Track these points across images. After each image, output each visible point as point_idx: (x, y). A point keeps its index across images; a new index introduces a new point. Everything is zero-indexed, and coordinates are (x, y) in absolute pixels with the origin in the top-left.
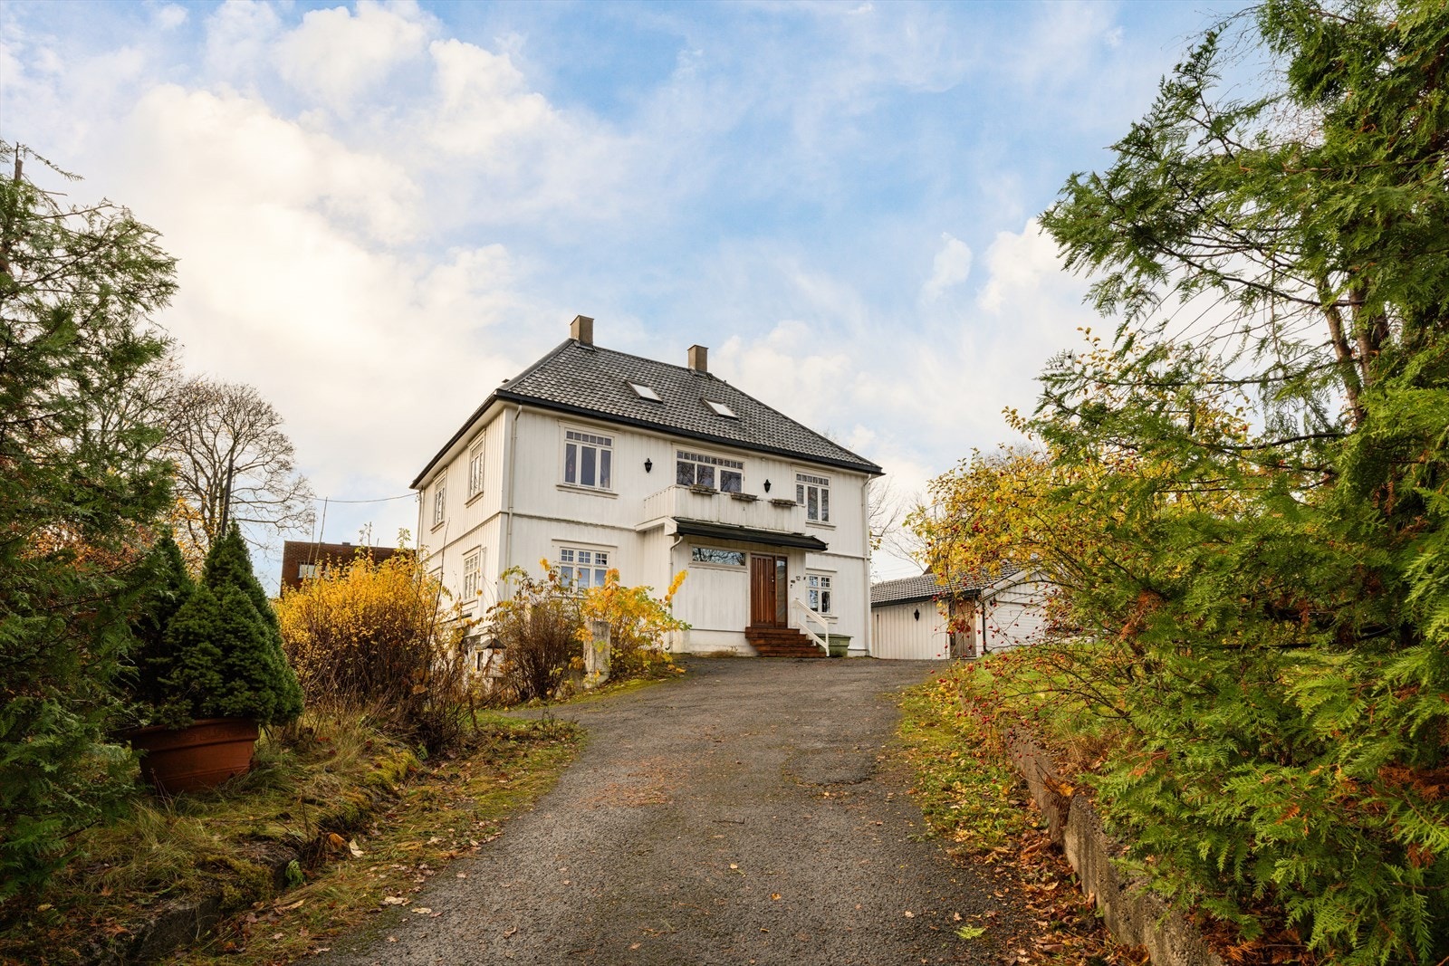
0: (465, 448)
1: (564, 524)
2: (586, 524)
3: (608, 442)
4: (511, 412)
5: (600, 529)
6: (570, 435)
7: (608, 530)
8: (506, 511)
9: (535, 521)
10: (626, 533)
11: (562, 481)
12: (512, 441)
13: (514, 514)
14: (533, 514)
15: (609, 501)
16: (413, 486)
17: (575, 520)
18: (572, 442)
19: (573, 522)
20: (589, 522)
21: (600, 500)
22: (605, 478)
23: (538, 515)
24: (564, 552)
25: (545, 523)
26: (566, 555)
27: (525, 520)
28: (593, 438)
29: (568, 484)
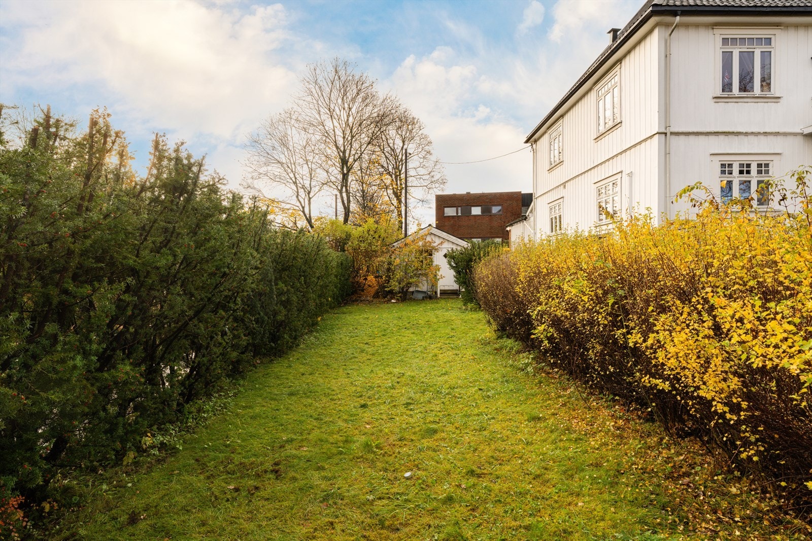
0: (590, 90)
1: (722, 137)
2: (746, 134)
3: (769, 41)
4: (663, 29)
5: (762, 138)
6: (725, 41)
7: (770, 138)
8: (663, 130)
9: (692, 138)
10: (791, 138)
11: (719, 92)
12: (666, 57)
13: (672, 133)
14: (691, 130)
15: (771, 106)
16: (527, 142)
17: (735, 130)
18: (728, 49)
19: (733, 133)
20: (749, 131)
21: (762, 106)
22: (766, 82)
23: (695, 130)
24: (723, 165)
25: (702, 138)
26: (726, 168)
27: (682, 137)
28: (751, 40)
29: (726, 94)
